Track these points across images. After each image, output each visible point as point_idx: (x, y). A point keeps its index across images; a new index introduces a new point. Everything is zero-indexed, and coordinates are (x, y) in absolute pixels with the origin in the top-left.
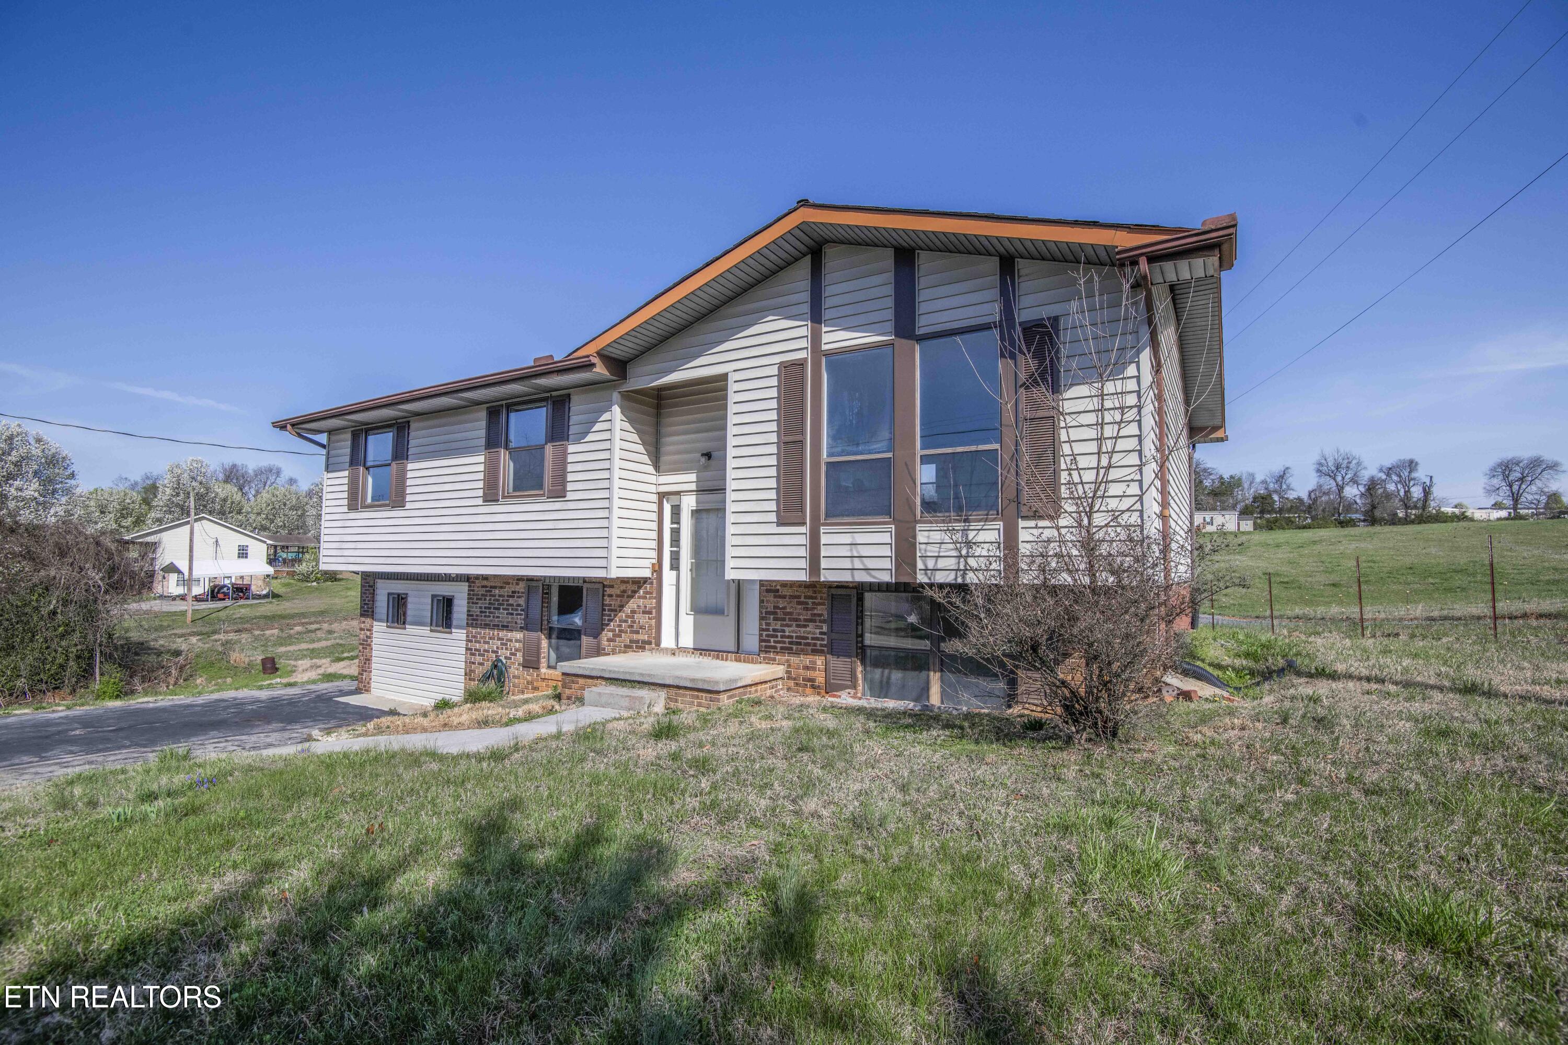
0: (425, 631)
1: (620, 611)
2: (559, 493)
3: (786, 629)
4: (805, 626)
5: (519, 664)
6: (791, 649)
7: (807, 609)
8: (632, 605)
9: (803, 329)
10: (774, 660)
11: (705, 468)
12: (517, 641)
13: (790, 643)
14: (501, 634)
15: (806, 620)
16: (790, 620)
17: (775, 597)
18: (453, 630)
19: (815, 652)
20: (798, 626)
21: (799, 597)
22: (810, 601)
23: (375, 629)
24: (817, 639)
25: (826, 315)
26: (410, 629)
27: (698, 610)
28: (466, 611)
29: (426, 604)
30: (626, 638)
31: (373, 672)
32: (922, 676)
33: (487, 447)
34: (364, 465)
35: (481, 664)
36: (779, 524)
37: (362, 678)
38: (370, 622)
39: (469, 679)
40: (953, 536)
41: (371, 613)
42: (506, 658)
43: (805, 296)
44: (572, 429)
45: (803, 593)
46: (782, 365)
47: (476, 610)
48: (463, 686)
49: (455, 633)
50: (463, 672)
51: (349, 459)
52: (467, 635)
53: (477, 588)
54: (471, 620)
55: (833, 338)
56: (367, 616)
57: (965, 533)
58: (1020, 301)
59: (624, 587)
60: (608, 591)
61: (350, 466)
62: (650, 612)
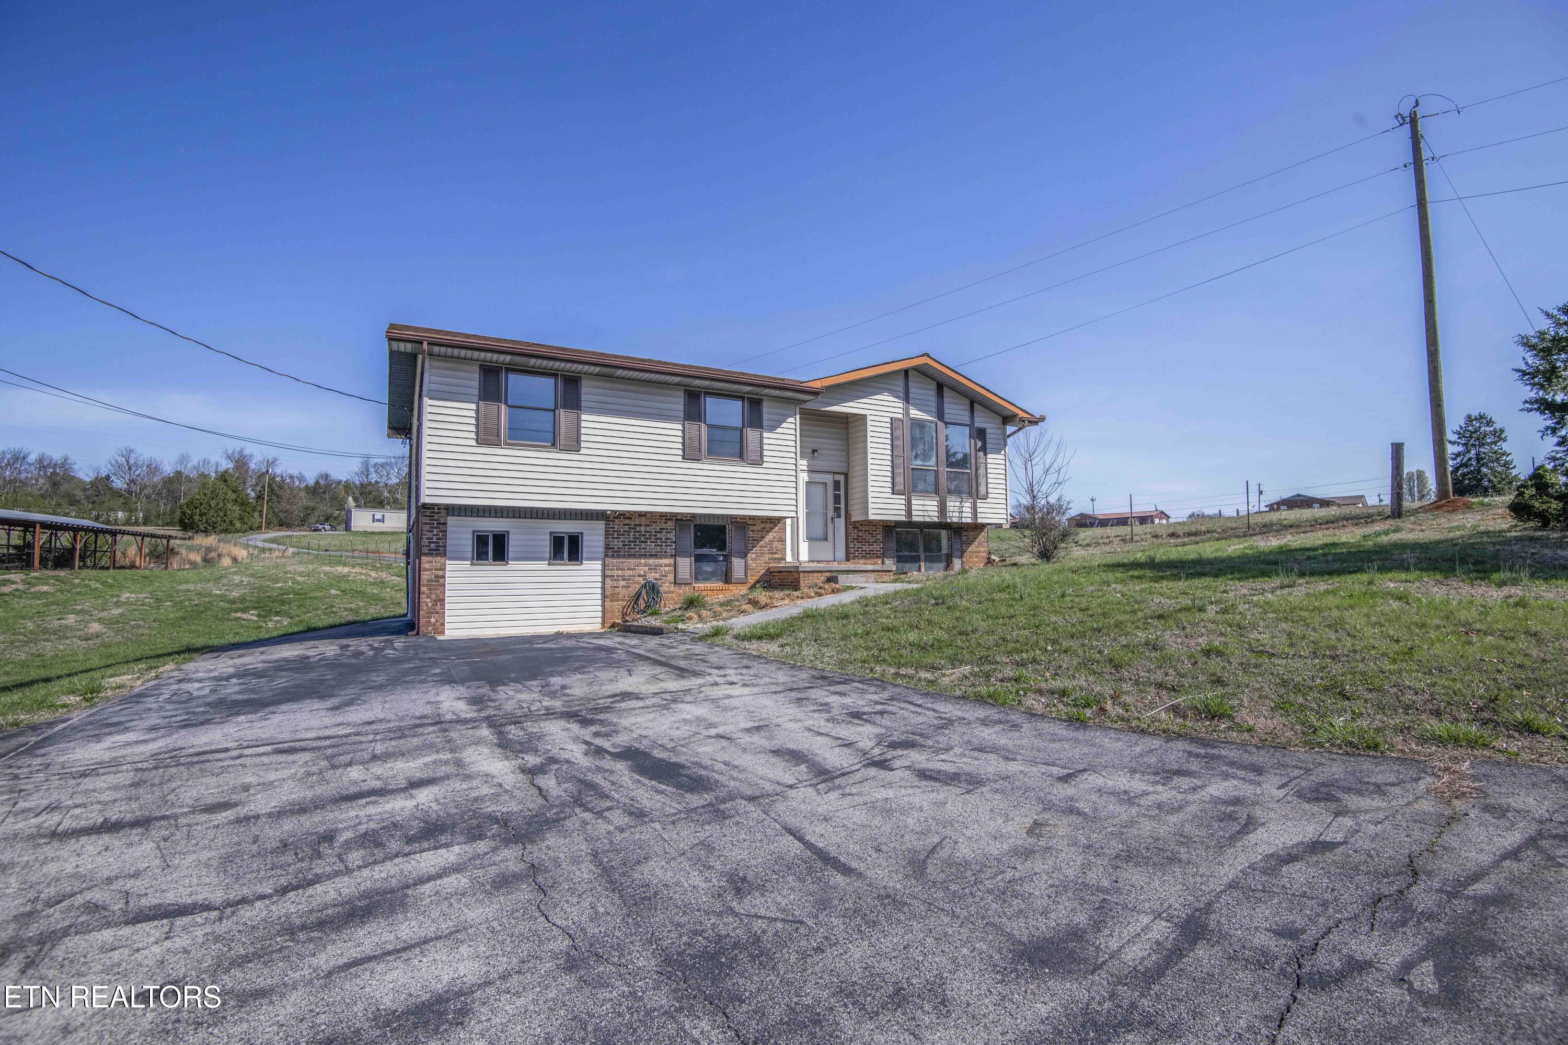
0: (543, 565)
1: (761, 540)
2: (759, 462)
3: (864, 547)
4: (873, 545)
5: (670, 583)
6: (866, 556)
7: (873, 537)
8: (770, 536)
9: (900, 404)
10: (857, 561)
11: (814, 458)
12: (666, 566)
13: (865, 553)
14: (649, 561)
15: (874, 542)
16: (865, 542)
17: (857, 531)
18: (583, 562)
19: (877, 557)
20: (868, 545)
21: (869, 531)
22: (874, 533)
23: (448, 568)
24: (879, 551)
25: (911, 401)
26: (513, 565)
27: (810, 538)
28: (602, 544)
29: (542, 540)
30: (766, 558)
31: (447, 613)
32: (917, 565)
33: (685, 419)
34: (506, 403)
35: (626, 587)
36: (893, 493)
37: (429, 621)
38: (442, 561)
39: (611, 601)
40: (957, 504)
41: (440, 550)
42: (656, 579)
43: (900, 389)
44: (765, 423)
45: (871, 528)
46: (892, 418)
47: (617, 544)
48: (600, 608)
49: (587, 565)
50: (599, 596)
51: (476, 392)
52: (604, 565)
53: (618, 525)
54: (610, 552)
55: (915, 413)
56: (438, 555)
57: (961, 502)
58: (976, 419)
59: (763, 525)
60: (752, 528)
61: (480, 399)
62: (783, 541)
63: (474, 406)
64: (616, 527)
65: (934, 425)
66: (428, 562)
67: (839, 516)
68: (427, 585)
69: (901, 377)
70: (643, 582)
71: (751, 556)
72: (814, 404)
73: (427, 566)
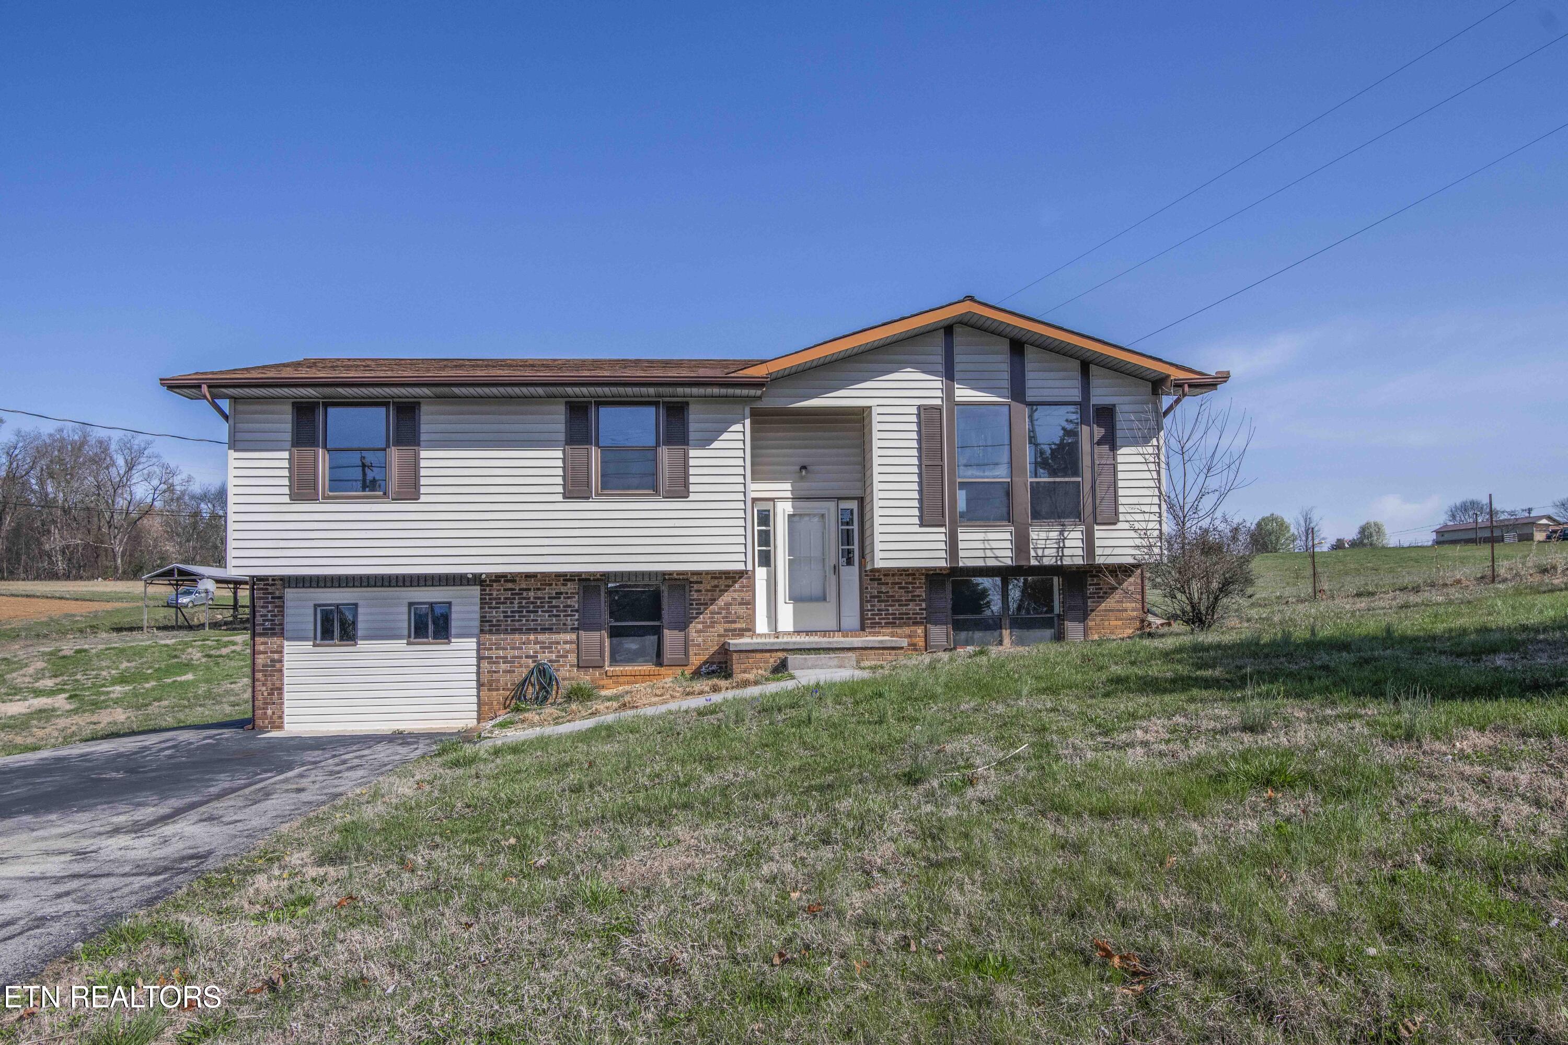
0: (401, 644)
1: (712, 604)
2: (682, 494)
3: (890, 608)
4: (907, 605)
5: (571, 666)
6: (895, 623)
7: (908, 592)
8: (726, 597)
9: (936, 383)
10: (880, 633)
11: (801, 479)
12: (566, 642)
13: (893, 619)
14: (541, 637)
15: (906, 600)
16: (893, 601)
17: (878, 584)
18: (453, 640)
19: (916, 623)
20: (900, 605)
21: (901, 583)
22: (910, 586)
23: (286, 650)
24: (917, 614)
25: (957, 375)
26: (362, 645)
27: (796, 598)
28: (477, 616)
29: (398, 614)
30: (720, 629)
31: (286, 704)
32: (997, 633)
33: (567, 444)
34: (325, 447)
35: (509, 672)
36: (921, 525)
37: (265, 713)
38: (278, 642)
39: (489, 690)
40: (1054, 535)
41: (277, 630)
42: (550, 661)
43: (939, 359)
44: (692, 436)
45: (903, 580)
46: (919, 407)
47: (495, 615)
48: (475, 699)
49: (456, 643)
50: (474, 684)
51: (288, 436)
52: (479, 643)
53: (496, 591)
54: (487, 626)
55: (963, 393)
56: (274, 635)
57: (1061, 533)
58: (1093, 391)
59: (716, 582)
60: (696, 586)
61: (293, 446)
62: (750, 603)
63: (286, 455)
64: (495, 593)
65: (1006, 409)
66: (263, 643)
67: (849, 562)
68: (263, 671)
69: (940, 337)
70: (532, 665)
71: (694, 627)
72: (773, 401)
73: (262, 648)
